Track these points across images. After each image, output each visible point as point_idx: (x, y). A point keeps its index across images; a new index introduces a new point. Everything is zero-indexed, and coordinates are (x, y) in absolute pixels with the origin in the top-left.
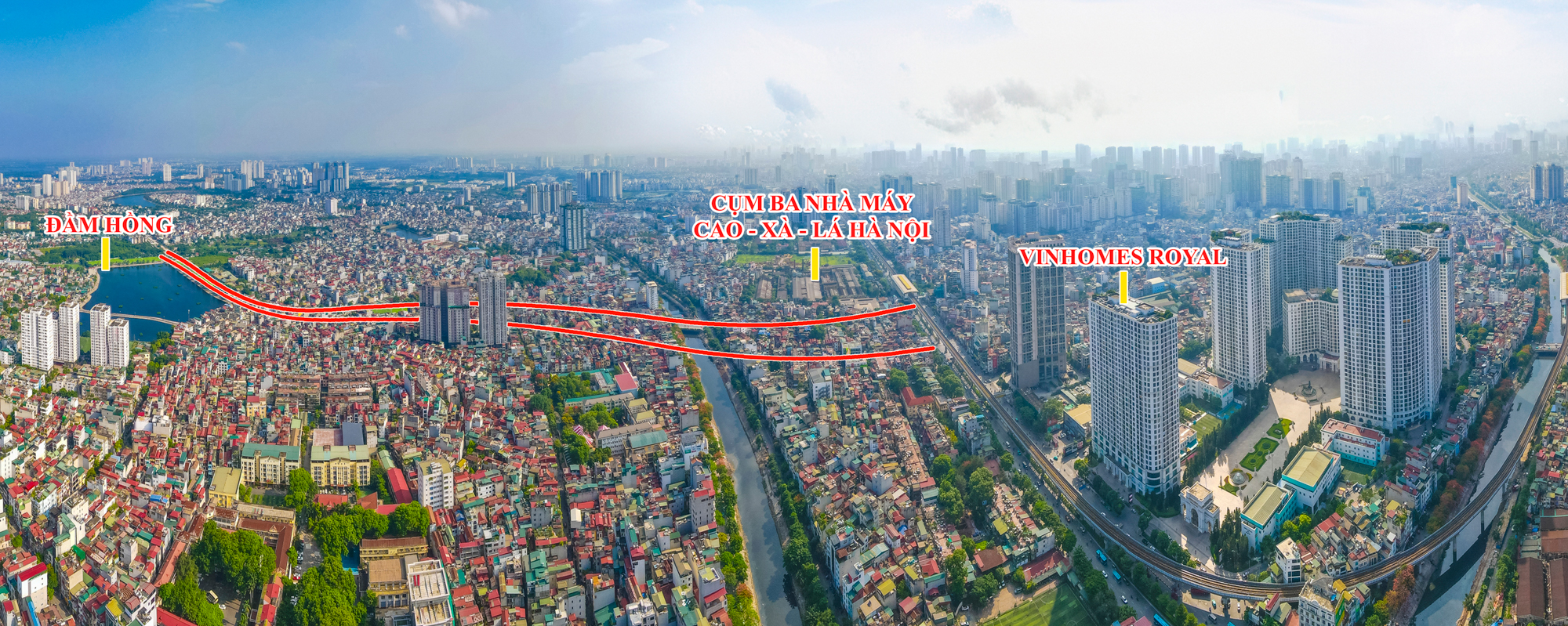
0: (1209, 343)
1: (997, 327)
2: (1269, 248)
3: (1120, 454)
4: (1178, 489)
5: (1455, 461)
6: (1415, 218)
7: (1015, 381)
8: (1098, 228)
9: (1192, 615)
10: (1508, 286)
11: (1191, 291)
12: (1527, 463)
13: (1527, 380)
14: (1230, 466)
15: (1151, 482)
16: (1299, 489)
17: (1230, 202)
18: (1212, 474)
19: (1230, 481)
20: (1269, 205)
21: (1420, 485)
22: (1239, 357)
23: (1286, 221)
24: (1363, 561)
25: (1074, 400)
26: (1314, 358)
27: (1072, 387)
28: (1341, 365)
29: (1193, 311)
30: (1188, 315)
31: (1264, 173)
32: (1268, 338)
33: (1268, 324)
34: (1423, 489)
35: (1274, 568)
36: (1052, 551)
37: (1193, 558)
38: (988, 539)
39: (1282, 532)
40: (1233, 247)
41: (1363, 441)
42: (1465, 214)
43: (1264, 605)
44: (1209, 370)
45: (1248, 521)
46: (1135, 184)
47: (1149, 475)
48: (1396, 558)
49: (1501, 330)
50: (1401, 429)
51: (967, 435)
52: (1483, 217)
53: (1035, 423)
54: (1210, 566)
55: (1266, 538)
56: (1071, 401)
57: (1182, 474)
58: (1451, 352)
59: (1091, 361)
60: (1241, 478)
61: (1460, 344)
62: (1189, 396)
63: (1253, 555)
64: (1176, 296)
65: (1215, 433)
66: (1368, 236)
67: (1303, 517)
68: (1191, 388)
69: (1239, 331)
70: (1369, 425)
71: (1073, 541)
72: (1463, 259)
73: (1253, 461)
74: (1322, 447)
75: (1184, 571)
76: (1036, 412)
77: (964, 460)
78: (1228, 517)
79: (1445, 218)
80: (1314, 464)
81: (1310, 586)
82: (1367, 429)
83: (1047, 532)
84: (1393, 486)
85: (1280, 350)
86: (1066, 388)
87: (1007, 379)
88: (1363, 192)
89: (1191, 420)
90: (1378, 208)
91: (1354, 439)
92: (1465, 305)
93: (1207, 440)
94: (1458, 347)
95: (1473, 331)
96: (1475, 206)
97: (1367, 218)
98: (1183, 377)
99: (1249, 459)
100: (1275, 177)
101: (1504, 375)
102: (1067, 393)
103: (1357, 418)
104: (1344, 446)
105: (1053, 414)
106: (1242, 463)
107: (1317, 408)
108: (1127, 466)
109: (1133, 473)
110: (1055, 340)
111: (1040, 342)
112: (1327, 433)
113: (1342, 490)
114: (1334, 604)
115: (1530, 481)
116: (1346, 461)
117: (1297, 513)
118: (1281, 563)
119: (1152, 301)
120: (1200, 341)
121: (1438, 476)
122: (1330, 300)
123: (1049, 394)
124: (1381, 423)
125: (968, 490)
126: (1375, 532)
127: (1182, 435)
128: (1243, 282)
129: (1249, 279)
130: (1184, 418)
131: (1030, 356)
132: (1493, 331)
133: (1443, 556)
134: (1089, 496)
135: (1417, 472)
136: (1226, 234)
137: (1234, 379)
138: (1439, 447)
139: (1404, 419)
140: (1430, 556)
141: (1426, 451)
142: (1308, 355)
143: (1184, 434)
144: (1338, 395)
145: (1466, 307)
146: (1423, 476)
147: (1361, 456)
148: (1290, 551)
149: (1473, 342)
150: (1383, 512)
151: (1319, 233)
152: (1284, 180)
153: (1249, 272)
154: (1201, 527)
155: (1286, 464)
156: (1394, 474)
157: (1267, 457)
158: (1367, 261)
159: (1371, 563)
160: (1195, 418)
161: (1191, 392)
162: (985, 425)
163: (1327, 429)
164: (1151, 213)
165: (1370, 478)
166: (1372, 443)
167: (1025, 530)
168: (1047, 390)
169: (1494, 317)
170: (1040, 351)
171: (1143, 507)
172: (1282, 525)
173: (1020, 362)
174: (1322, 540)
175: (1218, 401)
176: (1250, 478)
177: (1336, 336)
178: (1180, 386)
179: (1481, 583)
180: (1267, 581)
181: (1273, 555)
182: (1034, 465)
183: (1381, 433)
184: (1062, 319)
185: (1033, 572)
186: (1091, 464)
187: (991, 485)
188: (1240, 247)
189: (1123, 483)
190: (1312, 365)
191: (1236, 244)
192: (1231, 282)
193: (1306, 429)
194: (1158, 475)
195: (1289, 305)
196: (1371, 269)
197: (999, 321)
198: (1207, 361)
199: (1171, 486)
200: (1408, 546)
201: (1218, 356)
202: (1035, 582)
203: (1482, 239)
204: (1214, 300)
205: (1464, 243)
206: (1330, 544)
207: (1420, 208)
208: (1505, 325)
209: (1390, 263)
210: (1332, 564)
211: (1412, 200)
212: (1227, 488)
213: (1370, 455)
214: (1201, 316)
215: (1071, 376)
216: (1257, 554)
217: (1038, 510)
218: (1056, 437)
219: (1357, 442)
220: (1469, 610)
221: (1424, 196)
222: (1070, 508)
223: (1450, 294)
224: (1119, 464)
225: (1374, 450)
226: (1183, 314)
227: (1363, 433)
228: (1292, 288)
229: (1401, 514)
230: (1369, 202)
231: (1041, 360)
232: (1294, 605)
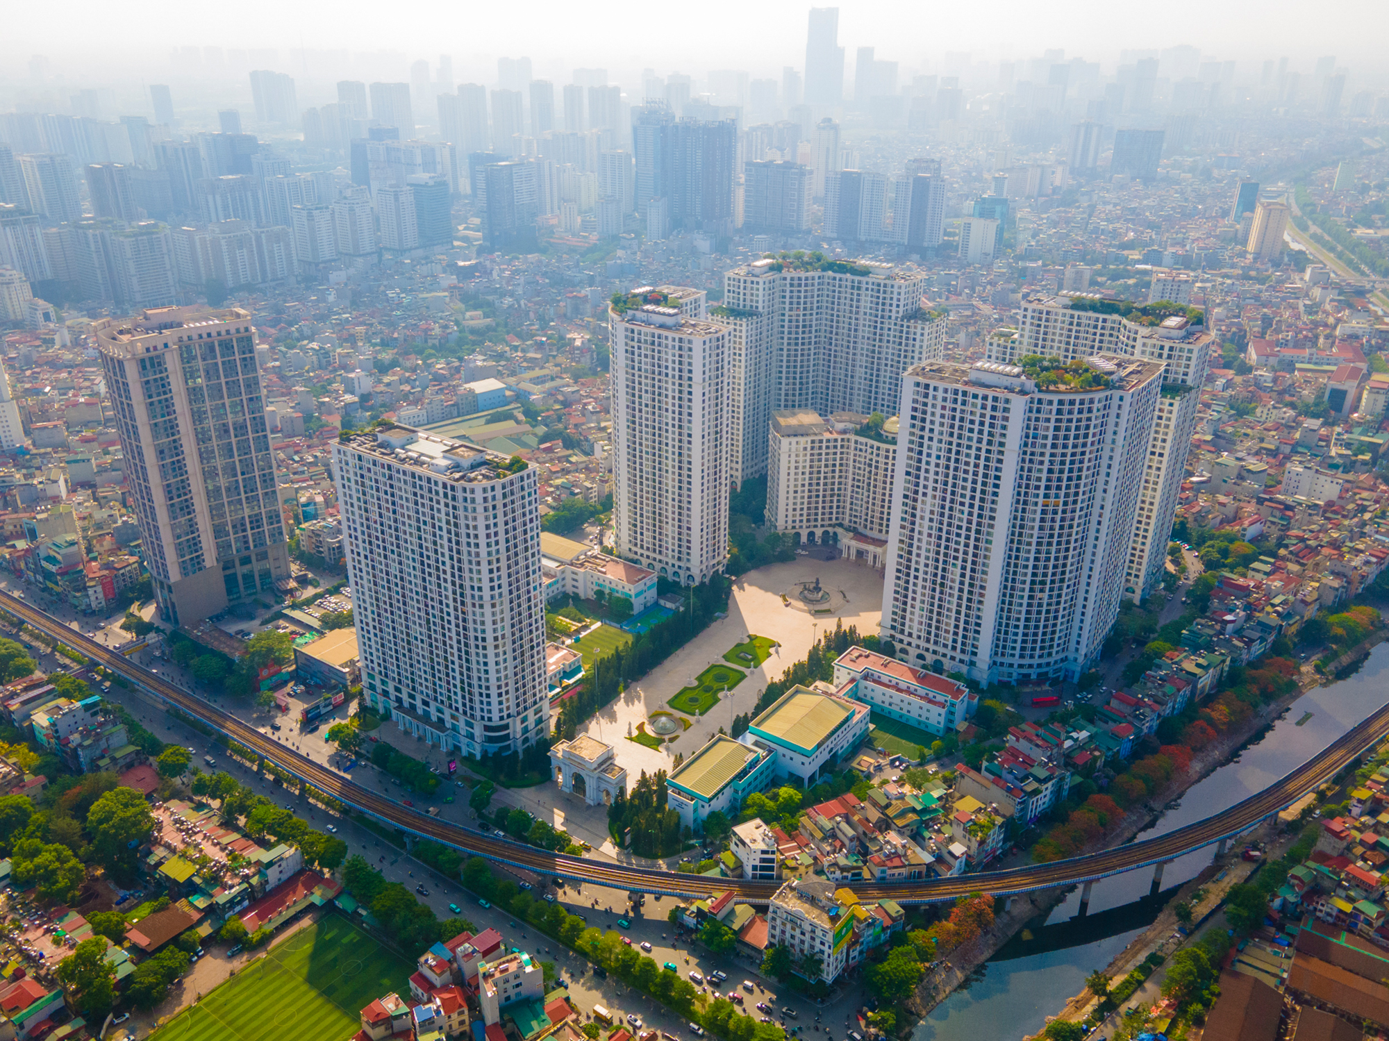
0: (607, 503)
1: (100, 515)
2: (744, 326)
3: (426, 703)
4: (546, 745)
5: (1114, 764)
6: (1115, 277)
7: (166, 613)
8: (338, 276)
9: (573, 917)
10: (1349, 466)
11: (566, 404)
12: (1293, 827)
13: (1342, 674)
14: (647, 705)
15: (490, 740)
16: (781, 750)
17: (656, 217)
18: (612, 717)
19: (649, 730)
20: (750, 228)
21: (1031, 786)
22: (670, 530)
23: (788, 274)
24: (896, 871)
25: (316, 624)
26: (830, 540)
27: (309, 602)
28: (891, 556)
29: (569, 443)
30: (560, 451)
31: (741, 153)
32: (734, 495)
33: (734, 470)
34: (1036, 792)
35: (726, 856)
36: (300, 873)
37: (577, 841)
38: (154, 896)
39: (743, 809)
40: (662, 326)
41: (922, 692)
42: (1262, 281)
43: (707, 905)
44: (609, 552)
45: (679, 790)
46: (422, 176)
47: (487, 728)
48: (962, 880)
49: (1298, 557)
50: (1004, 685)
51: (64, 742)
52: (1317, 292)
53: (230, 681)
54: (608, 850)
55: (713, 815)
56: (309, 628)
57: (553, 722)
58: (1150, 574)
59: (347, 550)
60: (670, 725)
61: (1176, 562)
62: (566, 596)
63: (688, 837)
64: (531, 414)
65: (618, 656)
66: (986, 309)
67: (785, 792)
68: (569, 582)
69: (670, 481)
70: (938, 667)
71: (341, 851)
72: (1229, 385)
73: (694, 700)
74: (833, 689)
75: (559, 861)
76: (230, 662)
77: (65, 788)
78: (644, 781)
79: (1198, 283)
80: (813, 714)
81: (792, 889)
82: (932, 672)
83: (287, 851)
84: (973, 774)
85: (759, 518)
86: (294, 607)
87: (147, 613)
88: (985, 210)
89: (569, 636)
90: (1021, 248)
91: (903, 686)
92: (1207, 486)
93: (603, 667)
94: (1171, 568)
95: (1220, 544)
96: (1299, 261)
97: (989, 267)
98: (552, 565)
99: (684, 698)
100: (767, 165)
101: (1278, 649)
102: (297, 614)
103: (913, 652)
104: (880, 694)
105: (270, 658)
106: (671, 703)
107: (829, 625)
108: (441, 720)
109: (454, 728)
110: (256, 521)
111: (219, 531)
112: (845, 668)
113: (866, 761)
114: (834, 919)
115: (1294, 860)
116: (879, 716)
117: (775, 782)
118: (741, 852)
119: (477, 428)
120: (587, 499)
121: (1071, 780)
122: (879, 437)
123: (257, 622)
124: (964, 669)
125: (88, 836)
126: (926, 834)
127: (551, 660)
128: (684, 396)
129: (697, 391)
130: (554, 633)
131: (198, 562)
132: (1273, 554)
133: (1060, 899)
134: (367, 777)
135: (1029, 762)
136: (647, 299)
137: (658, 566)
138: (1084, 735)
139: (1015, 672)
140: (1033, 892)
141: (1056, 735)
142: (819, 532)
143: (555, 659)
144: (878, 607)
145: (1213, 492)
146: (1042, 773)
147: (914, 714)
148: (759, 839)
149: (1210, 565)
150: (947, 810)
151: (866, 301)
152: (791, 173)
153: (697, 376)
154: (591, 796)
155: (759, 709)
156: (979, 755)
157: (720, 695)
158: (973, 376)
159: (910, 876)
160: (578, 631)
161: (570, 590)
162: (106, 712)
163: (846, 662)
164: (465, 239)
165: (927, 751)
166: (940, 698)
167: (235, 859)
168: (251, 617)
169: (1287, 528)
170: (223, 547)
171: (477, 777)
172: (744, 799)
173: (174, 575)
174: (821, 829)
175: (626, 603)
176: (686, 726)
177: (886, 503)
178: (546, 581)
179: (1130, 967)
180: (714, 873)
181: (727, 838)
182: (240, 752)
183: (961, 685)
184: (268, 480)
185: (261, 916)
186: (364, 726)
187: (145, 814)
188: (678, 327)
189: (435, 746)
190: (827, 549)
191: (670, 321)
192: (657, 394)
193: (804, 658)
194: (506, 727)
195: (785, 442)
196: (981, 392)
197: (101, 502)
198: (602, 534)
199: (533, 742)
200: (987, 867)
201: (625, 527)
202: (268, 928)
203: (1298, 344)
204: (619, 422)
205: (1243, 348)
206: (834, 836)
207: (1135, 255)
208: (1315, 551)
209: (1030, 384)
210: (835, 864)
211: (1115, 234)
212: (642, 739)
213: (935, 717)
214: (589, 452)
215: (303, 582)
216: (696, 834)
217: (259, 821)
218: (281, 696)
219: (908, 692)
220: (1096, 993)
221: (1151, 226)
222: (328, 803)
223: (1175, 460)
224: (426, 718)
225: (943, 711)
226: (549, 450)
227: (922, 679)
228: (792, 406)
229: (982, 819)
230: (1000, 231)
231: (227, 565)
232: (762, 910)
